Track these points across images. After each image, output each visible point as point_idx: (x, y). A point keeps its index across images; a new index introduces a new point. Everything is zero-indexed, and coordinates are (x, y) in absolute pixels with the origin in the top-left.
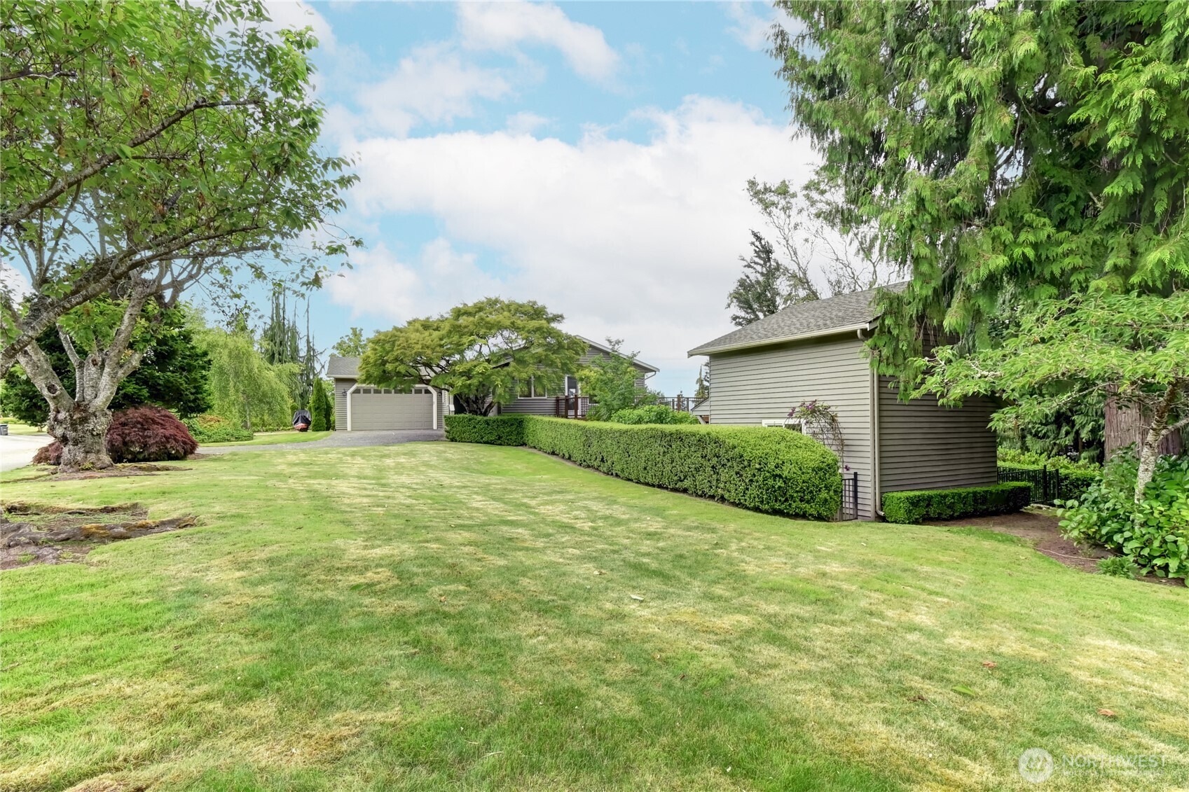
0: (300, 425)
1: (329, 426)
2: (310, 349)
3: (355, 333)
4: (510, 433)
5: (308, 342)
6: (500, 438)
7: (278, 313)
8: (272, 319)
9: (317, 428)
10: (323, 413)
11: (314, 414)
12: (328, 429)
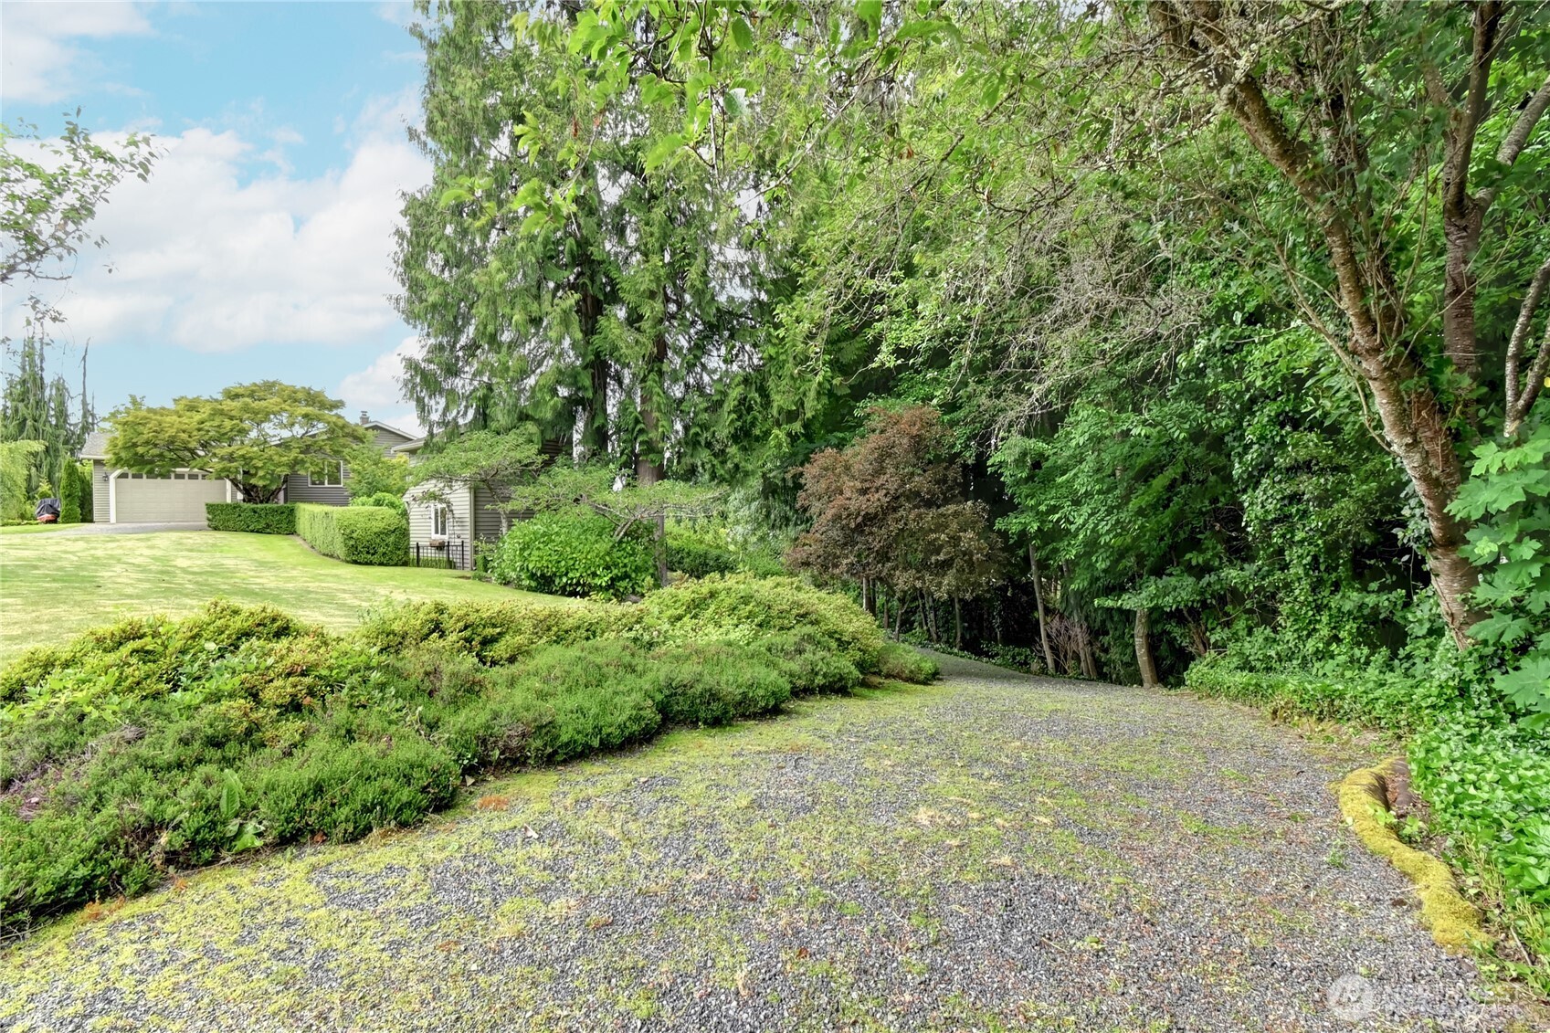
0: (47, 516)
1: (87, 517)
2: (86, 413)
3: (134, 402)
4: (279, 522)
5: (84, 403)
6: (268, 526)
7: (32, 362)
8: (23, 369)
9: (69, 519)
10: (77, 502)
11: (64, 502)
12: (84, 520)
